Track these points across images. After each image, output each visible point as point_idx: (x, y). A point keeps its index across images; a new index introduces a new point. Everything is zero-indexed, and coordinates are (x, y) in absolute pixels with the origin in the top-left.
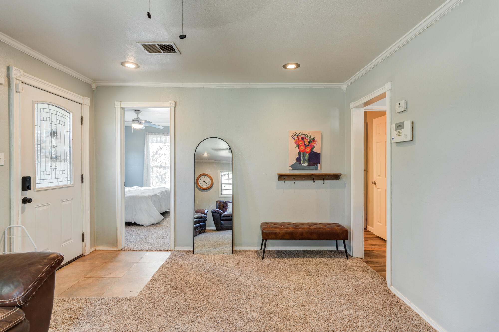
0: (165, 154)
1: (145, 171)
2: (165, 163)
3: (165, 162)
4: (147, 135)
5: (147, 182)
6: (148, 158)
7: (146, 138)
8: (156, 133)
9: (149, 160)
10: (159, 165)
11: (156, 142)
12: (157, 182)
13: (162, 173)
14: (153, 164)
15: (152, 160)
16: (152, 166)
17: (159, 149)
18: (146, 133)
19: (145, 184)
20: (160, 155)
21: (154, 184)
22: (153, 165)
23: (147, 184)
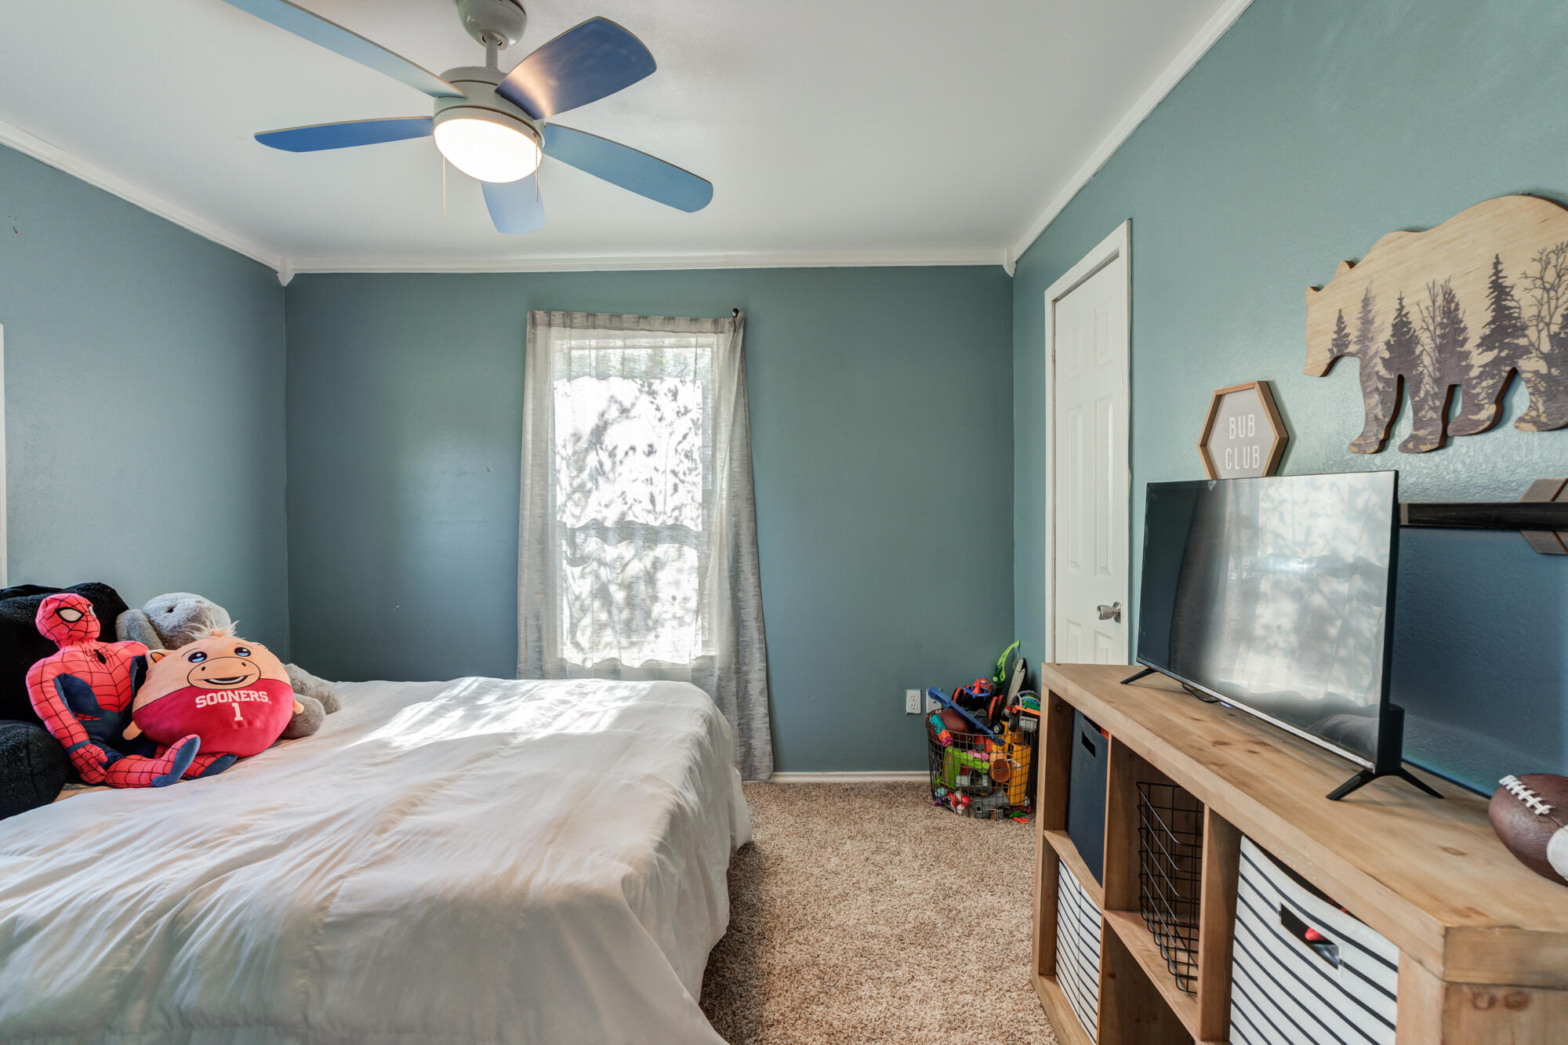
0: (651, 446)
1: (527, 556)
2: (650, 507)
3: (652, 500)
4: (541, 330)
5: (539, 629)
6: (544, 477)
7: (530, 360)
8: (594, 315)
9: (550, 488)
10: (611, 518)
11: (593, 372)
12: (600, 627)
13: (636, 568)
14: (577, 511)
15: (569, 490)
16: (571, 523)
17: (613, 413)
18: (529, 317)
19: (526, 642)
20: (620, 454)
21: (584, 639)
22: (573, 516)
23: (540, 639)
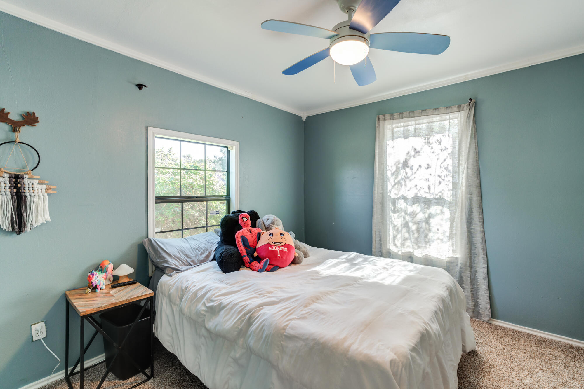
0: (428, 165)
1: (376, 208)
2: (428, 191)
3: (429, 188)
4: (381, 122)
5: (380, 236)
6: (383, 178)
7: (377, 134)
8: (402, 113)
9: (385, 182)
10: (410, 195)
11: (402, 136)
12: (405, 239)
13: (421, 216)
14: (397, 192)
15: (393, 183)
16: (393, 196)
17: (412, 153)
18: (377, 118)
19: (375, 241)
20: (415, 169)
21: (398, 243)
22: (395, 194)
23: (380, 240)
